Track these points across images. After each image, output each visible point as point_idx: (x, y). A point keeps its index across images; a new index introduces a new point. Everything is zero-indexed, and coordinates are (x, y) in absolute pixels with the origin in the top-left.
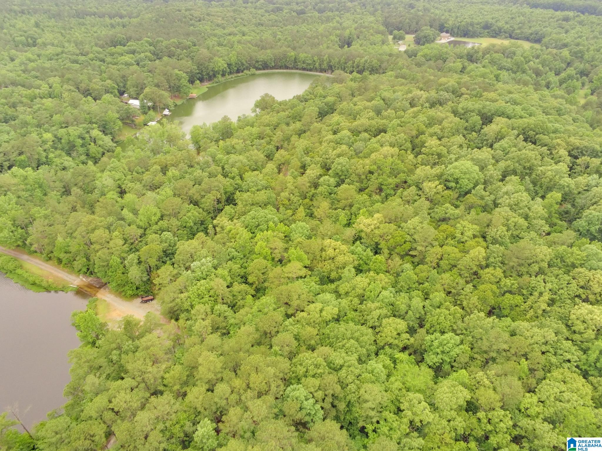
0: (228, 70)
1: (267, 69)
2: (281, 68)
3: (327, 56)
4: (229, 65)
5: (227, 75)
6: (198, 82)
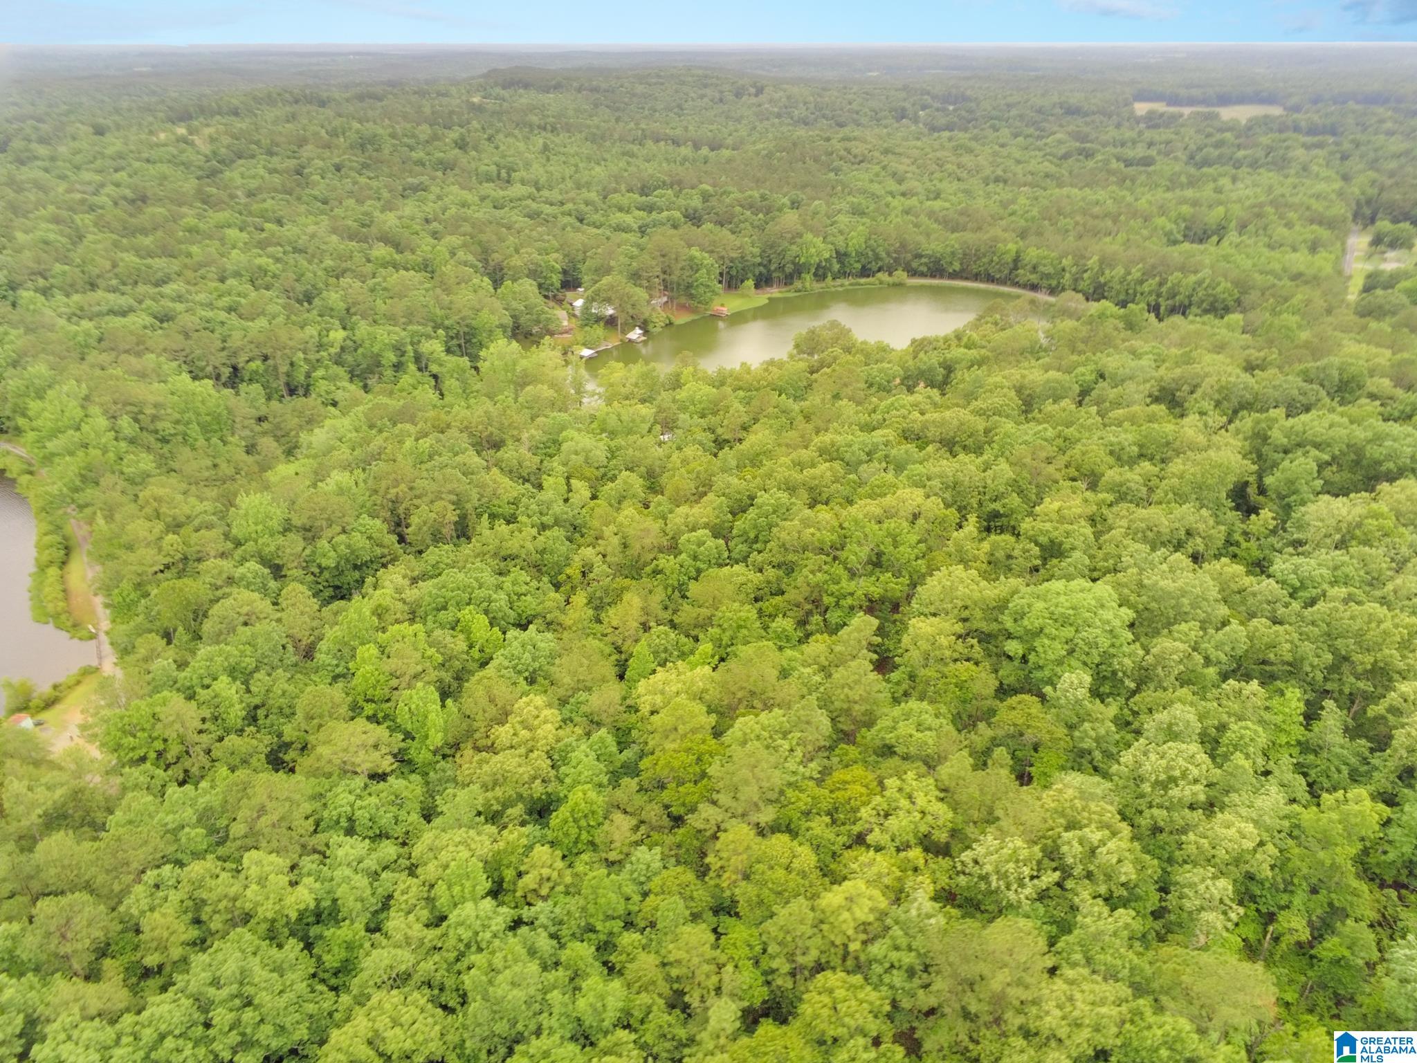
0: (836, 267)
1: (942, 277)
2: (976, 277)
3: (1096, 258)
4: (841, 256)
5: (830, 278)
6: (750, 283)
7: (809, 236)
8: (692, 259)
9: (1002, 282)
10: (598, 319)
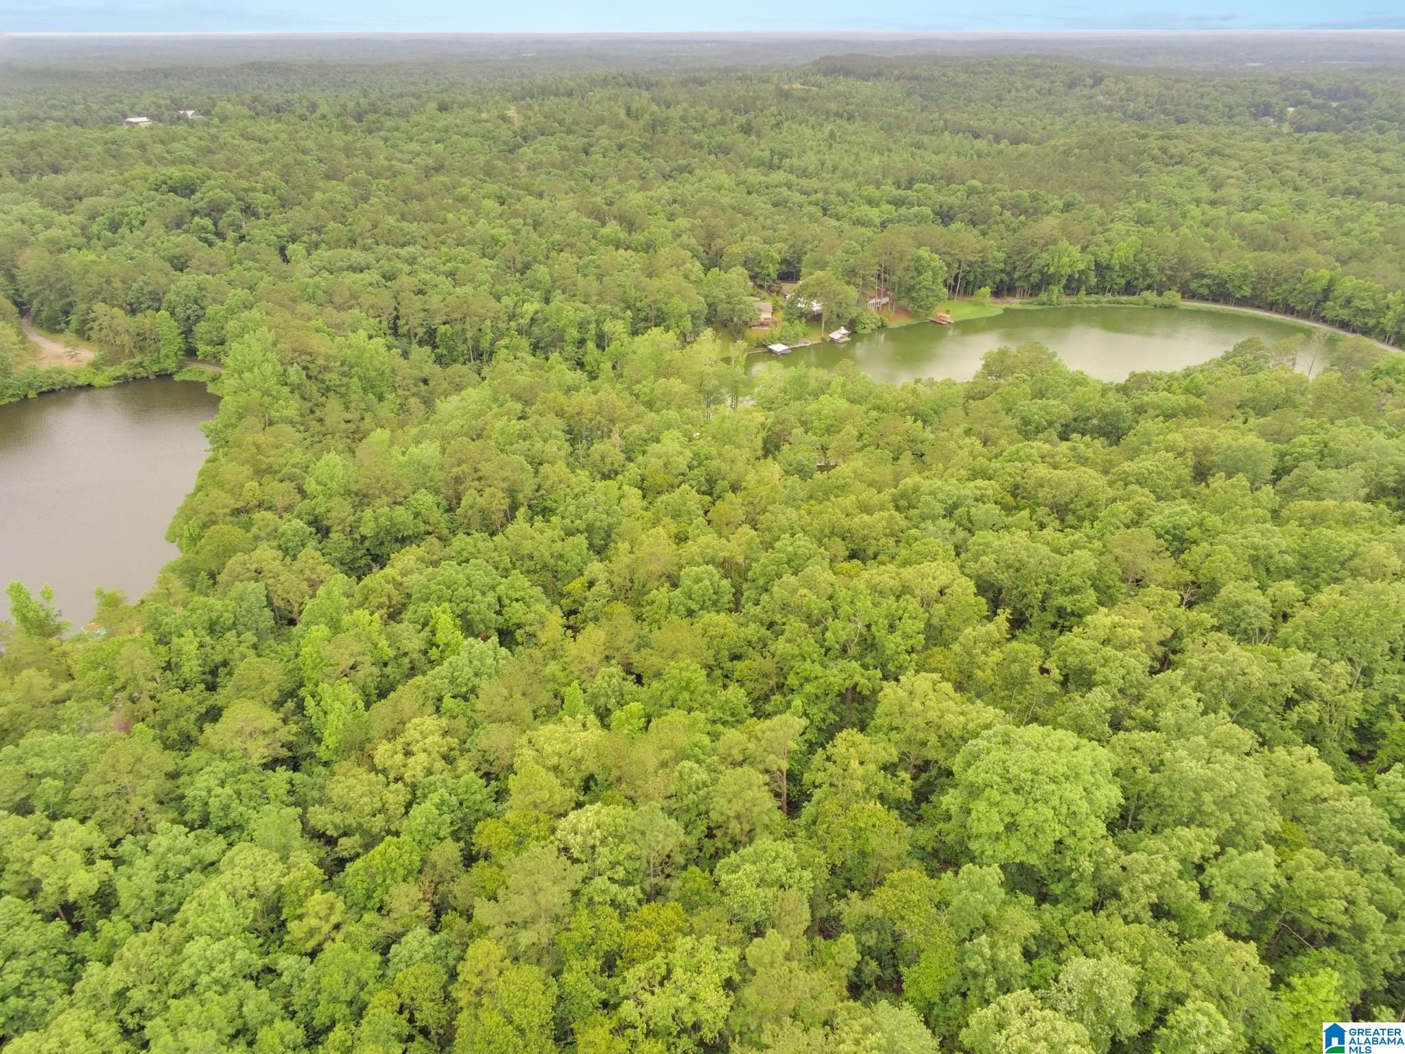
0: (1093, 280)
1: (1226, 302)
2: (1271, 307)
4: (1101, 269)
5: (1083, 292)
6: (986, 290)
7: (1064, 244)
8: (919, 259)
9: (1304, 315)
10: (802, 315)
